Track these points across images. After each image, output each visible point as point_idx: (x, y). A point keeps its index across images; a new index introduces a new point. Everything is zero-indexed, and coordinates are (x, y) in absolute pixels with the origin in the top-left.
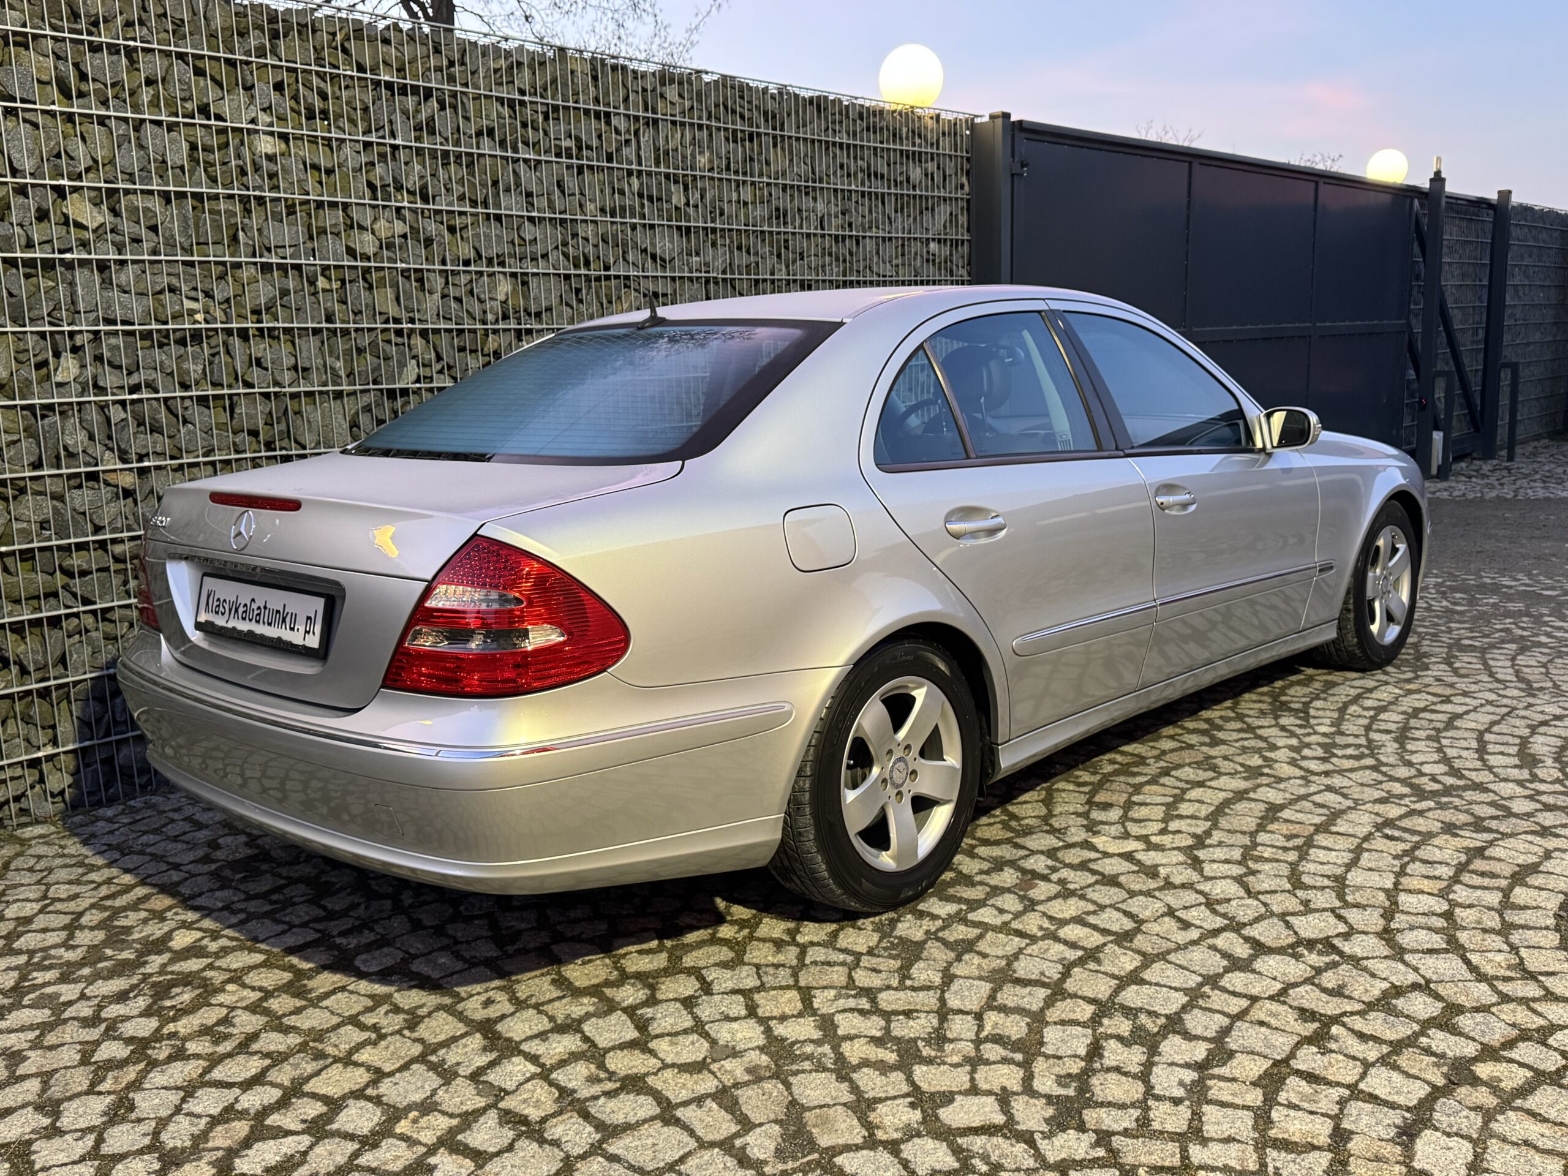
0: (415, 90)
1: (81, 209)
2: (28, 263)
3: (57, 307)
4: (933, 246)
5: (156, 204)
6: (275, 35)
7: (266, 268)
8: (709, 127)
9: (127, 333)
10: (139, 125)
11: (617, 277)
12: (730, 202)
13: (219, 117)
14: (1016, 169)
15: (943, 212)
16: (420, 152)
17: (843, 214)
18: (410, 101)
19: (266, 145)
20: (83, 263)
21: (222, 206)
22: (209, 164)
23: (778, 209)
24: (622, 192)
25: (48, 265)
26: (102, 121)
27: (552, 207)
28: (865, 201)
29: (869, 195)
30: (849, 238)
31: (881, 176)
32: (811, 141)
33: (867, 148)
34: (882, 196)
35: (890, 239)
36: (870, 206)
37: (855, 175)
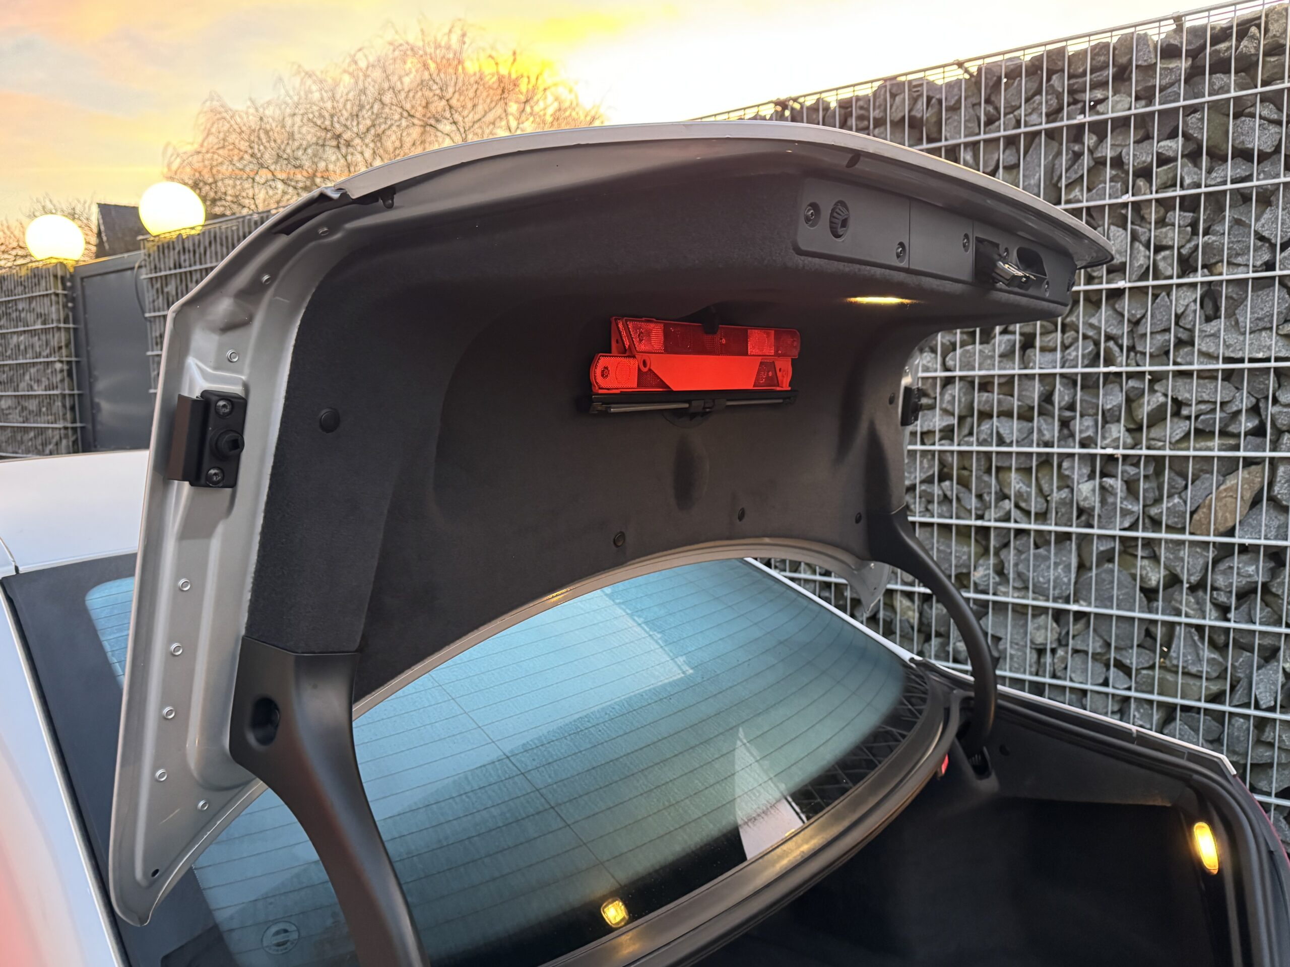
28: (1177, 216)
29: (1190, 204)
30: (1116, 295)
31: (1244, 154)
32: (1011, 142)
33: (1192, 110)
34: (1244, 197)
35: (1262, 284)
36: (1194, 225)
37: (1144, 173)
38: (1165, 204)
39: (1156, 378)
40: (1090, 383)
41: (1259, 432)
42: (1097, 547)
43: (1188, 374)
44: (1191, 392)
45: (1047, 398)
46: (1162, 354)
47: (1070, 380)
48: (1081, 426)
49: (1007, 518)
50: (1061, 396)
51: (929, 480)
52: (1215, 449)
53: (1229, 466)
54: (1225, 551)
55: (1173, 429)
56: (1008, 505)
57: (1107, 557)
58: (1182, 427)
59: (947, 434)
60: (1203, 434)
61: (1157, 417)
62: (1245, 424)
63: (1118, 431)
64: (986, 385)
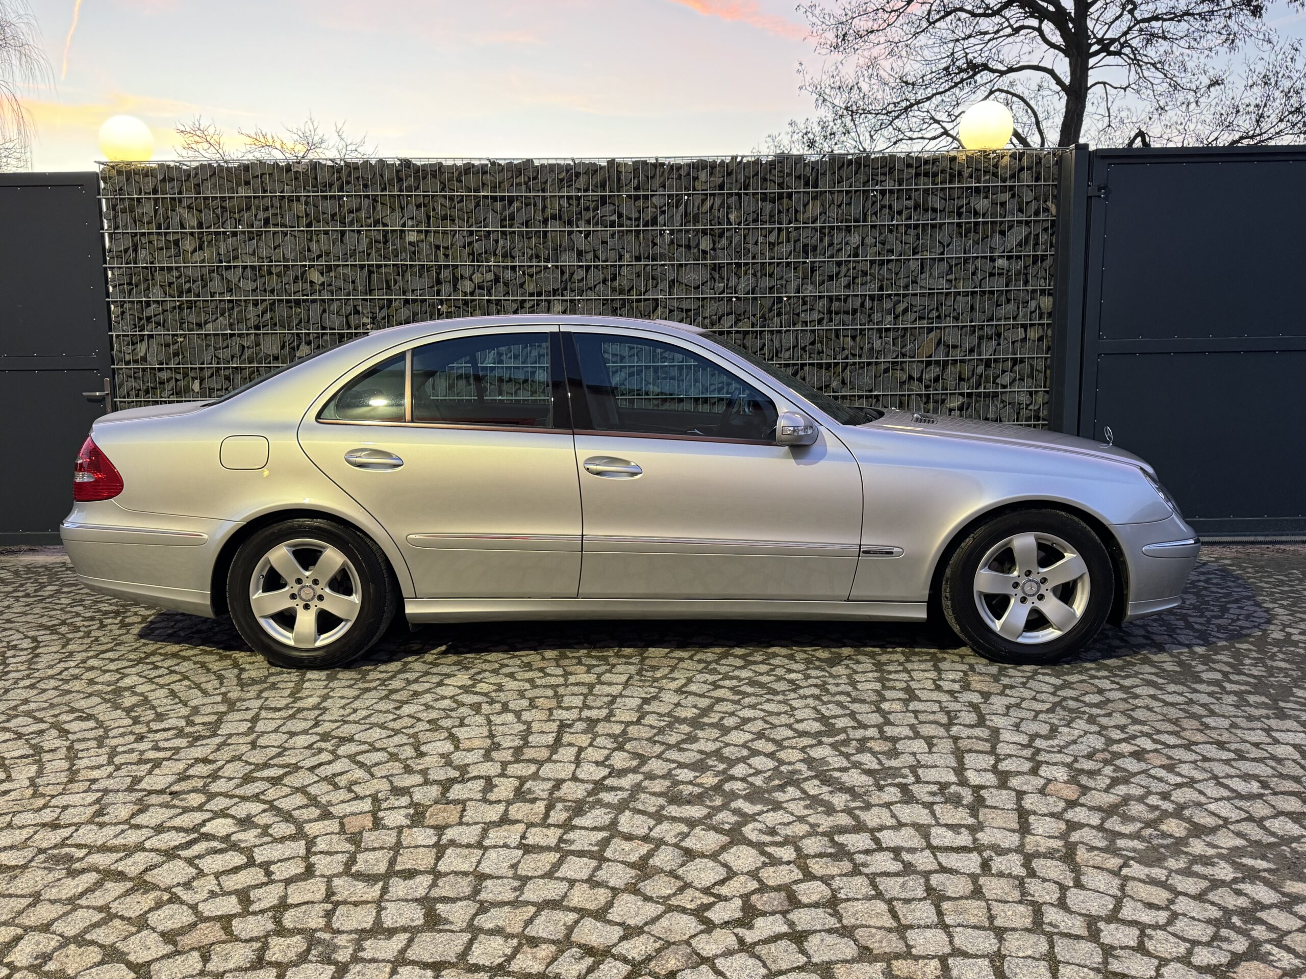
0: (502, 198)
1: (315, 276)
2: (288, 301)
3: (301, 321)
4: (1000, 262)
5: (348, 271)
6: (417, 178)
7: (407, 302)
8: (739, 195)
9: (331, 334)
10: (343, 233)
11: (646, 300)
12: (756, 243)
13: (385, 225)
14: (1092, 191)
15: (1015, 236)
16: (504, 233)
17: (883, 243)
18: (498, 205)
19: (412, 237)
20: (314, 301)
21: (383, 270)
22: (378, 250)
23: (805, 246)
24: (655, 244)
25: (298, 303)
26: (326, 233)
27: (596, 257)
28: (912, 232)
29: (916, 227)
30: (889, 261)
31: (934, 210)
32: (848, 192)
33: (916, 190)
34: (934, 226)
35: (942, 260)
36: (918, 235)
37: (900, 213)
38: (908, 227)
39: (905, 296)
40: (880, 298)
41: (939, 317)
42: (882, 367)
43: (916, 295)
44: (917, 301)
45: (862, 305)
46: (906, 287)
47: (872, 298)
48: (876, 317)
49: (847, 358)
50: (868, 303)
51: (813, 343)
52: (925, 324)
53: (930, 330)
54: (929, 364)
55: (910, 316)
56: (846, 352)
57: (886, 371)
58: (914, 316)
59: (820, 321)
60: (922, 318)
61: (905, 311)
62: (935, 314)
63: (890, 318)
64: (838, 299)
